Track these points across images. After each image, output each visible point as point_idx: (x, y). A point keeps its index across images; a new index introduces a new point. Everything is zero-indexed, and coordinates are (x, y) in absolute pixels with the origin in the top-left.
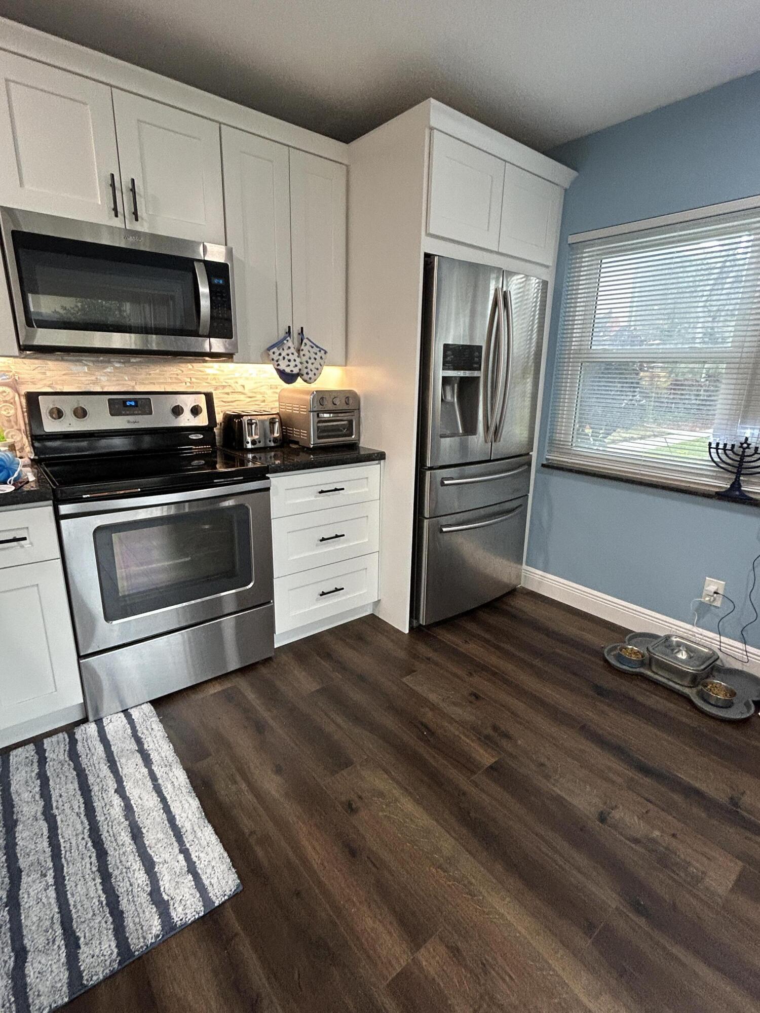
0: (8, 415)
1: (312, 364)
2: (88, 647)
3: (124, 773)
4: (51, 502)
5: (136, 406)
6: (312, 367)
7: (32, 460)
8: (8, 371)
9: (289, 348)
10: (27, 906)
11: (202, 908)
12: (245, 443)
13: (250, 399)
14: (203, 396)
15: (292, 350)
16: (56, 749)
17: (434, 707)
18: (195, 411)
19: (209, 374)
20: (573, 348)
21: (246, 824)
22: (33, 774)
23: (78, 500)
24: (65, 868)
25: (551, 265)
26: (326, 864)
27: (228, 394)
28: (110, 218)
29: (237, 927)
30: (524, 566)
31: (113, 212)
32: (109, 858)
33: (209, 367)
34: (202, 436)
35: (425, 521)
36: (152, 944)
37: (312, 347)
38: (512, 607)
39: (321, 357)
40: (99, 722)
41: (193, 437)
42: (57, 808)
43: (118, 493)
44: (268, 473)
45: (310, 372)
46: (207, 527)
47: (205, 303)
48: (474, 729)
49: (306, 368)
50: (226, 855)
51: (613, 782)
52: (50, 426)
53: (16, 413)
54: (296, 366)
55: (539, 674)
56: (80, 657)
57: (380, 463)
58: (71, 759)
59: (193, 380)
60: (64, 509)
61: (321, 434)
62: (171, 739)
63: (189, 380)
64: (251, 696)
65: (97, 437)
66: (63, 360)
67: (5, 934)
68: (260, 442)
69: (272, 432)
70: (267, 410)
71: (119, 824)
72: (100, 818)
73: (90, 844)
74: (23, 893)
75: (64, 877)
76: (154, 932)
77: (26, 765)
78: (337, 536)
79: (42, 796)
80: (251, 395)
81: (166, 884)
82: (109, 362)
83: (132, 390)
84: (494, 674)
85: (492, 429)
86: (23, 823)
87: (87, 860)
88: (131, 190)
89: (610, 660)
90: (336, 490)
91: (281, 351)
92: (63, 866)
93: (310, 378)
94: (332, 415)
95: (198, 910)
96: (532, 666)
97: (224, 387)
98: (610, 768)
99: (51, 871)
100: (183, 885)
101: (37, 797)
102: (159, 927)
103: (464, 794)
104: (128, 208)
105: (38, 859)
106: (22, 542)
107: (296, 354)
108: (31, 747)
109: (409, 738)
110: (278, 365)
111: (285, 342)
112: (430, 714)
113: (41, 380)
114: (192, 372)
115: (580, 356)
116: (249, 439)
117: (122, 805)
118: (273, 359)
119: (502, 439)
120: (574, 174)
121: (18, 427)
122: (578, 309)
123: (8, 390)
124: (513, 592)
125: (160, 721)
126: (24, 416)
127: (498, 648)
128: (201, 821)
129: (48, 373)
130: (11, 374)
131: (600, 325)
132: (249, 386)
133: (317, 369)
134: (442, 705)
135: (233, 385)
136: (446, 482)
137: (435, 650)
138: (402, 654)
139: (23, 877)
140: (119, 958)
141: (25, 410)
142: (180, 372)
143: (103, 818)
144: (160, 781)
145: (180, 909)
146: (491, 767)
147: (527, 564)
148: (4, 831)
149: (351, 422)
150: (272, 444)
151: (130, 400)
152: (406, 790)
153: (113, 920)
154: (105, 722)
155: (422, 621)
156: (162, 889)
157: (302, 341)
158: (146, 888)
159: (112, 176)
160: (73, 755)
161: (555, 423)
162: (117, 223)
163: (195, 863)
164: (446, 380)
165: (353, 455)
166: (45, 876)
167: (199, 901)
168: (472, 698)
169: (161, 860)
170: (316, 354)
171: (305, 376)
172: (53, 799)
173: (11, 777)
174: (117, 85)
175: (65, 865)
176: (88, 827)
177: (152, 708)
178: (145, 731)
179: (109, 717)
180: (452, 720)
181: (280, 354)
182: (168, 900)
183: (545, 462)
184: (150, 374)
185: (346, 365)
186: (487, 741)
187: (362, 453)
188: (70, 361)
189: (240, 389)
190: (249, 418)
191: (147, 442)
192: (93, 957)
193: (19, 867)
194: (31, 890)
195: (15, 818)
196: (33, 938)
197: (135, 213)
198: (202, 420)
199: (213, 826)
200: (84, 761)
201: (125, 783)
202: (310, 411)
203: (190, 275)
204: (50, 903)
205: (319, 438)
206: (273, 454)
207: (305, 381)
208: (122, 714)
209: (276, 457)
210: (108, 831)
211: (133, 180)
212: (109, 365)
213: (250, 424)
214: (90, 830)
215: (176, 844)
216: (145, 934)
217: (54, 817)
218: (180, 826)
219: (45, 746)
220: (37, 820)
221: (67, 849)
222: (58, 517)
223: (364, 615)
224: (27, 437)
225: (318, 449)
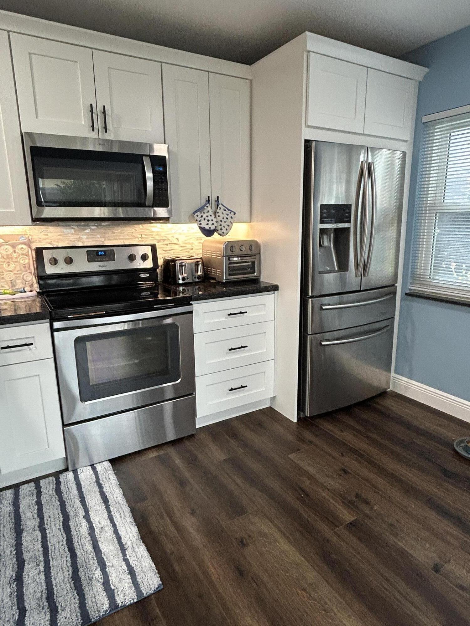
0: (25, 263)
1: (225, 222)
2: (70, 419)
3: (90, 506)
4: (48, 320)
5: (105, 254)
6: (225, 224)
7: (38, 293)
8: (25, 235)
9: (208, 211)
10: (27, 583)
11: (136, 597)
12: (177, 279)
13: (182, 248)
14: (150, 247)
15: (211, 213)
16: (47, 487)
17: (311, 477)
18: (144, 257)
19: (154, 232)
20: (429, 202)
21: (169, 547)
22: (34, 502)
23: (65, 319)
24: (51, 562)
25: (409, 140)
26: (221, 578)
27: (167, 245)
28: (89, 132)
29: (158, 612)
30: (393, 374)
31: (91, 129)
32: (78, 559)
33: (154, 227)
34: (148, 275)
35: (309, 336)
36: (103, 615)
37: (225, 210)
38: (382, 406)
39: (231, 217)
40: (75, 471)
41: (142, 276)
42: (47, 524)
43: (91, 314)
44: (192, 300)
45: (223, 228)
46: (150, 339)
47: (150, 184)
48: (341, 495)
49: (221, 225)
50: (153, 565)
51: (449, 543)
52: (50, 270)
53: (29, 262)
54: (213, 224)
55: (399, 459)
56: (64, 426)
57: (274, 293)
58: (57, 494)
59: (143, 236)
60: (57, 325)
61: (231, 273)
62: (121, 486)
63: (140, 236)
64: (178, 461)
65: (80, 276)
66: (59, 226)
67: (13, 598)
68: (188, 279)
69: (197, 271)
70: (194, 255)
71: (85, 538)
72: (74, 533)
73: (66, 549)
74: (25, 575)
75: (50, 567)
76: (104, 608)
77: (29, 496)
78: (242, 347)
79: (38, 516)
80: (183, 245)
81: (113, 579)
82: (88, 225)
83: (102, 245)
84: (362, 456)
85: (361, 267)
86: (27, 531)
87: (65, 558)
88: (103, 113)
89: (459, 451)
90: (241, 313)
91: (202, 214)
92: (50, 560)
93: (223, 233)
94: (239, 258)
95: (133, 597)
96: (392, 452)
97: (164, 240)
98: (448, 533)
99: (42, 563)
100: (124, 581)
101: (36, 516)
102: (108, 606)
103: (328, 541)
104: (101, 125)
105: (35, 555)
106: (30, 346)
107: (213, 216)
108: (33, 484)
109: (290, 498)
110: (201, 224)
111: (205, 207)
112: (308, 482)
113: (46, 239)
114: (142, 231)
115: (435, 208)
116: (180, 277)
117: (88, 526)
118: (197, 220)
119: (369, 274)
120: (426, 70)
121: (30, 271)
122: (432, 172)
123: (24, 246)
124: (383, 394)
125: (115, 473)
126: (33, 263)
127: (368, 437)
128: (138, 541)
129: (49, 235)
130: (27, 236)
131: (451, 184)
132: (182, 239)
133: (229, 226)
134: (318, 476)
135: (170, 239)
136: (324, 307)
137: (317, 436)
138: (290, 437)
139: (25, 565)
140: (82, 621)
141: (34, 259)
142: (134, 230)
143: (75, 533)
144: (113, 513)
145: (121, 596)
146: (351, 523)
147: (396, 372)
148: (15, 535)
149: (253, 263)
150: (197, 280)
151: (101, 251)
152: (284, 534)
153: (79, 598)
154: (79, 472)
155: (307, 414)
156: (111, 582)
157: (218, 206)
158: (100, 580)
159: (91, 105)
160: (58, 491)
161: (416, 261)
162: (94, 135)
163: (133, 568)
164: (323, 231)
165: (254, 287)
166: (39, 565)
167: (134, 592)
168: (342, 473)
169: (110, 564)
170: (228, 215)
171: (220, 232)
172: (45, 518)
173: (20, 503)
174: (96, 47)
175: (51, 560)
176: (66, 538)
177: (110, 465)
178: (104, 480)
179: (82, 469)
180: (324, 488)
181: (202, 217)
182: (114, 590)
183: (408, 292)
184: (114, 233)
185: (250, 222)
186: (350, 505)
187: (262, 286)
188: (63, 226)
189: (176, 241)
190: (181, 261)
191: (115, 279)
192: (66, 618)
193: (23, 559)
194: (30, 573)
195: (22, 528)
196: (30, 602)
197: (105, 128)
198: (149, 264)
199: (146, 546)
200: (65, 496)
201: (90, 513)
202: (223, 256)
203: (140, 166)
204: (41, 583)
205: (230, 275)
206: (197, 287)
207: (220, 234)
208: (90, 467)
209: (200, 289)
210: (78, 542)
211: (104, 107)
212: (88, 227)
213: (181, 266)
214: (67, 540)
215: (121, 555)
216: (99, 609)
217: (45, 529)
218: (124, 543)
219: (41, 485)
220: (35, 530)
221: (53, 550)
222: (53, 330)
223: (263, 407)
224: (35, 277)
225: (228, 284)
